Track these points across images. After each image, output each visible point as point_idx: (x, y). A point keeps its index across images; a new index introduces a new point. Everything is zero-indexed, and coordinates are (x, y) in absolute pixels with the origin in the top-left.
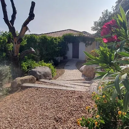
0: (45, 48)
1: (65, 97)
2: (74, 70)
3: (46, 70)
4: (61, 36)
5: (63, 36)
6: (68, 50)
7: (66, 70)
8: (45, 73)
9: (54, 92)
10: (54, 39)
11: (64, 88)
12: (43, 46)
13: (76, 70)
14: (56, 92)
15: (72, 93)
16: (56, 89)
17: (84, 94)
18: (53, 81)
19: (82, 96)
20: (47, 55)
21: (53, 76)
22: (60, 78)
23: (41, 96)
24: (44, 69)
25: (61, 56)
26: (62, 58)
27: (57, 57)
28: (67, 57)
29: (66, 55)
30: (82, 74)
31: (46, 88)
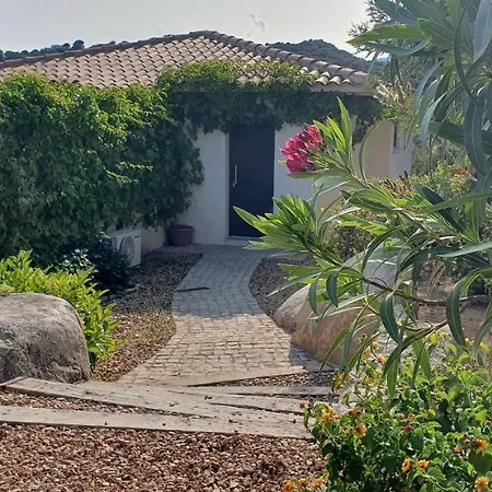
0: (35, 168)
1: (175, 471)
2: (241, 319)
3: (51, 319)
4: (146, 80)
5: (161, 82)
6: (199, 181)
7: (182, 322)
8: (44, 334)
9: (108, 448)
10: (94, 107)
11: (173, 424)
12: (17, 155)
13: (254, 319)
14: (122, 445)
15: (224, 448)
16: (119, 431)
17: (294, 452)
18: (97, 388)
19: (281, 464)
20: (47, 214)
21: (93, 356)
22: (141, 370)
23: (29, 470)
24: (34, 309)
25: (148, 222)
26: (156, 237)
27: (119, 227)
28: (189, 230)
29: (187, 219)
30: (293, 344)
31: (60, 427)
